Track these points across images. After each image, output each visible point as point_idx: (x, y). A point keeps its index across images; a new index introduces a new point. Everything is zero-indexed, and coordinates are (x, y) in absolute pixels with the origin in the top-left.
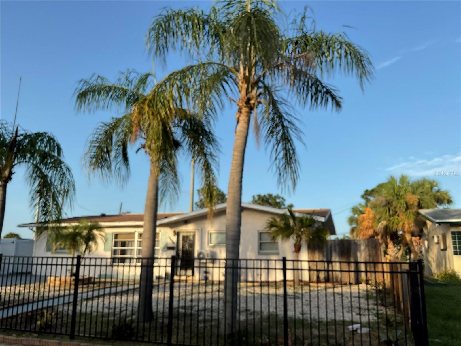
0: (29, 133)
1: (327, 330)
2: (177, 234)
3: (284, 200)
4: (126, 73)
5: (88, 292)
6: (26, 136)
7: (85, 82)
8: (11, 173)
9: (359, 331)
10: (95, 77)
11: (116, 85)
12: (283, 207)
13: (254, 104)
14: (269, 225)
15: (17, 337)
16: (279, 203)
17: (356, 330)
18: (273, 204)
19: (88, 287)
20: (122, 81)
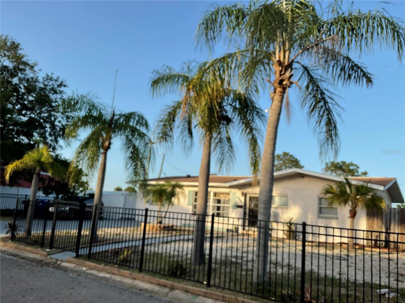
0: (123, 113)
1: (355, 290)
2: (245, 195)
3: (358, 167)
4: (188, 63)
5: (168, 237)
6: (121, 116)
7: (157, 72)
8: (110, 144)
9: (387, 296)
10: (165, 67)
11: (180, 74)
12: (356, 174)
13: (286, 84)
14: (324, 191)
15: (105, 266)
16: (353, 170)
17: (384, 294)
18: (347, 171)
19: (168, 233)
20: (185, 69)
